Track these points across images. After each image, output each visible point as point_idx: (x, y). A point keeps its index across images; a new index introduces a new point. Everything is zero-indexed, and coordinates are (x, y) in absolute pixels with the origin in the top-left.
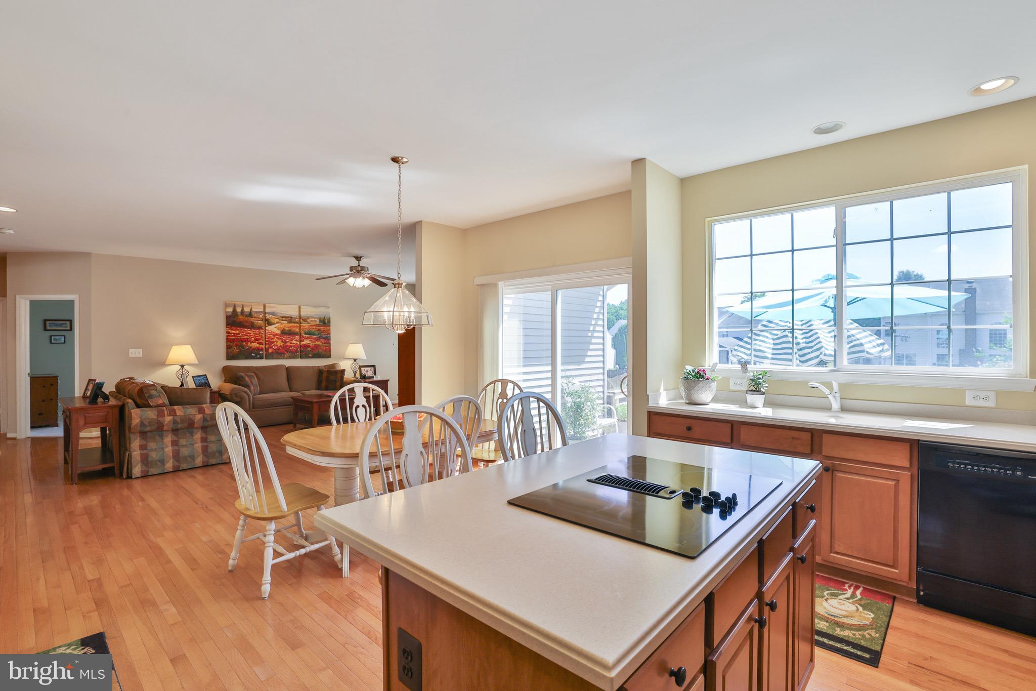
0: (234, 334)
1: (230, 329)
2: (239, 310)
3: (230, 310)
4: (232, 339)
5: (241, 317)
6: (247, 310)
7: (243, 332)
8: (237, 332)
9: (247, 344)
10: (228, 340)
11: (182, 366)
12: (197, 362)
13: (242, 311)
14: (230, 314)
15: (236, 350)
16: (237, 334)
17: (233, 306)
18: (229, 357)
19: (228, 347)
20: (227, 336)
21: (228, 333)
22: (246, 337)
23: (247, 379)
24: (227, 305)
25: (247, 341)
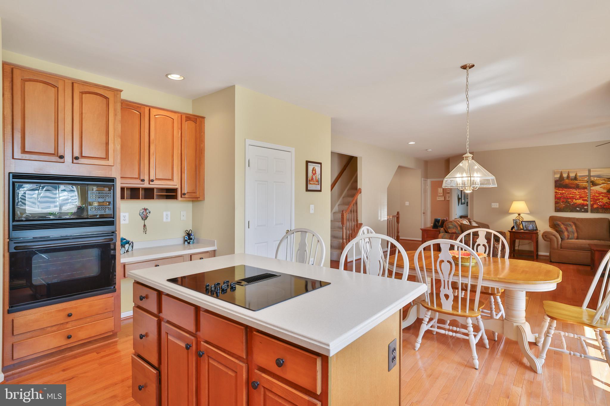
0: (561, 193)
1: (557, 190)
2: (565, 175)
3: (558, 176)
4: (559, 197)
5: (567, 181)
6: (572, 175)
7: (569, 192)
8: (564, 192)
9: (573, 201)
10: (556, 198)
11: (519, 214)
12: (529, 212)
13: (568, 177)
14: (558, 179)
15: (562, 205)
16: (563, 193)
17: (560, 173)
18: (557, 210)
19: (556, 203)
20: (555, 195)
21: (556, 192)
22: (571, 195)
23: (562, 226)
24: (555, 173)
25: (572, 198)
